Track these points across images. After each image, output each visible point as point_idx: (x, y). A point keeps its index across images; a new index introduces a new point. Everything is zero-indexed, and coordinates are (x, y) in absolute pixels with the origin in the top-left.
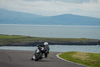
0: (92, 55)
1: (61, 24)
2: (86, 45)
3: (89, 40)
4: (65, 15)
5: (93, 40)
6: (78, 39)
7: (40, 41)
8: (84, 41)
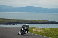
0: (44, 29)
1: (26, 12)
2: (40, 23)
3: (42, 21)
4: (28, 7)
5: (45, 21)
6: (36, 20)
7: (14, 21)
8: (40, 21)
